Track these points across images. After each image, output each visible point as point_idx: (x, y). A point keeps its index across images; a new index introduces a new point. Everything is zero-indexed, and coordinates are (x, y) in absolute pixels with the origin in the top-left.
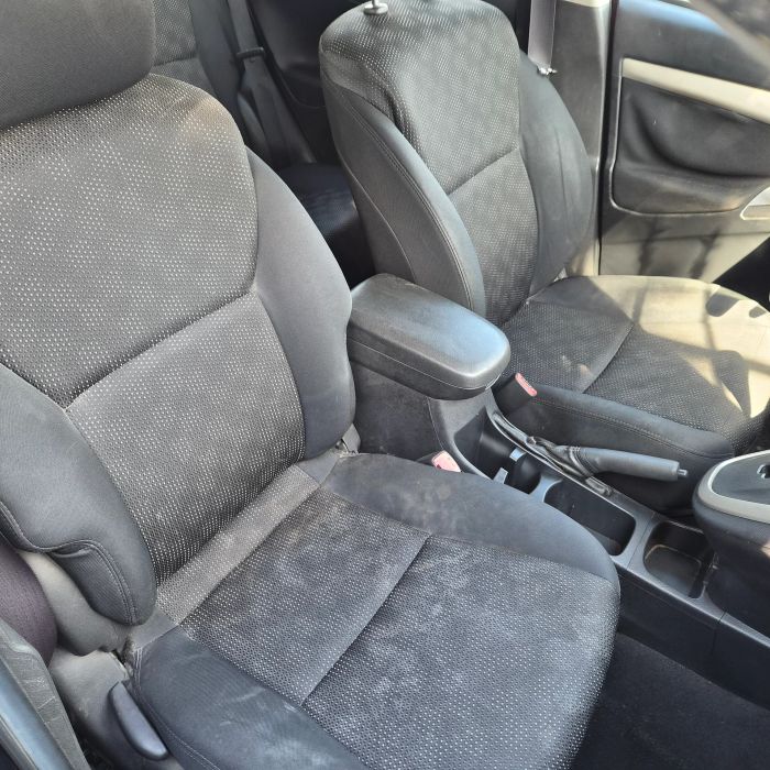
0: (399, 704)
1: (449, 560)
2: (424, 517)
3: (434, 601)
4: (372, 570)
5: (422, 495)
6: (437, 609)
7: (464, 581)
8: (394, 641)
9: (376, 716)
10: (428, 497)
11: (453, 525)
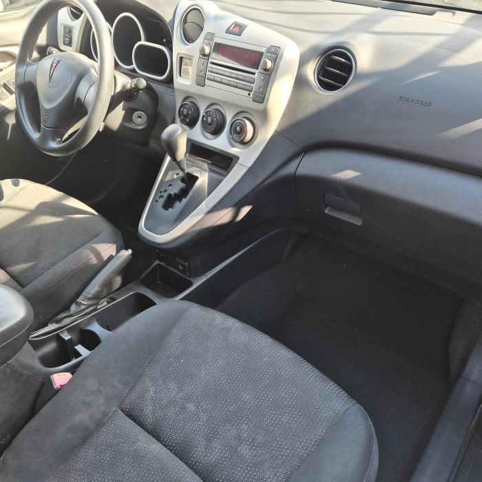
0: (260, 439)
1: (151, 394)
2: (102, 408)
3: (183, 408)
4: (138, 458)
5: (85, 404)
6: (191, 407)
7: (173, 385)
8: (209, 441)
9: (267, 456)
10: (88, 400)
11: (120, 386)
